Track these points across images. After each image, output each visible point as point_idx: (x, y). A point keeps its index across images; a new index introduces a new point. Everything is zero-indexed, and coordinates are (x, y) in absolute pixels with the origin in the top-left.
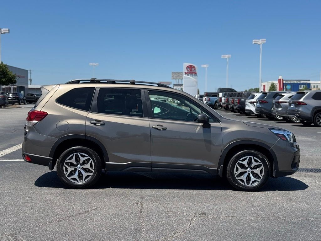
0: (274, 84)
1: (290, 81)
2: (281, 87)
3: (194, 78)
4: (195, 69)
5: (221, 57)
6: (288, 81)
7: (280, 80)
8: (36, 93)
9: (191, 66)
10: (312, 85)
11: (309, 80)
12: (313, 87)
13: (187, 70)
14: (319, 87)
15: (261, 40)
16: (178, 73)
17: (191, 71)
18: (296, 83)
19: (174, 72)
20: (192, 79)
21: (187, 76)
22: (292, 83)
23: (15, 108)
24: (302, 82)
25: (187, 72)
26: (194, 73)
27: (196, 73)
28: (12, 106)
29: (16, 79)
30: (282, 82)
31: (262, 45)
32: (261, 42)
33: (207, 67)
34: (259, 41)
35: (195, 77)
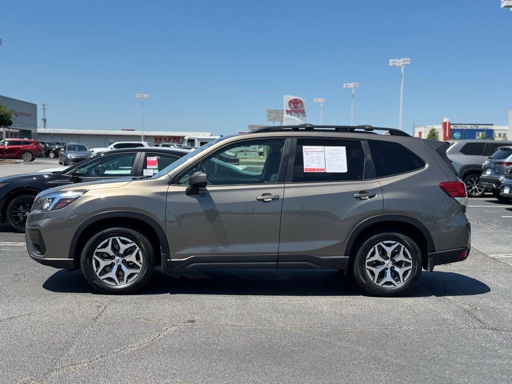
0: (434, 130)
1: (461, 126)
2: (447, 135)
3: (301, 119)
4: (302, 105)
5: (343, 86)
6: (458, 126)
7: (445, 124)
8: (49, 141)
9: (296, 100)
10: (496, 132)
11: (492, 125)
12: (497, 135)
13: (290, 106)
14: (507, 136)
15: (402, 60)
16: (277, 111)
17: (296, 107)
18: (471, 129)
19: (271, 110)
20: (296, 121)
21: (289, 116)
22: (464, 128)
23: (7, 165)
24: (481, 127)
25: (289, 109)
26: (301, 111)
27: (304, 112)
28: (4, 162)
29: (12, 119)
30: (449, 127)
31: (405, 67)
32: (402, 63)
33: (323, 102)
34: (400, 61)
35: (303, 118)
